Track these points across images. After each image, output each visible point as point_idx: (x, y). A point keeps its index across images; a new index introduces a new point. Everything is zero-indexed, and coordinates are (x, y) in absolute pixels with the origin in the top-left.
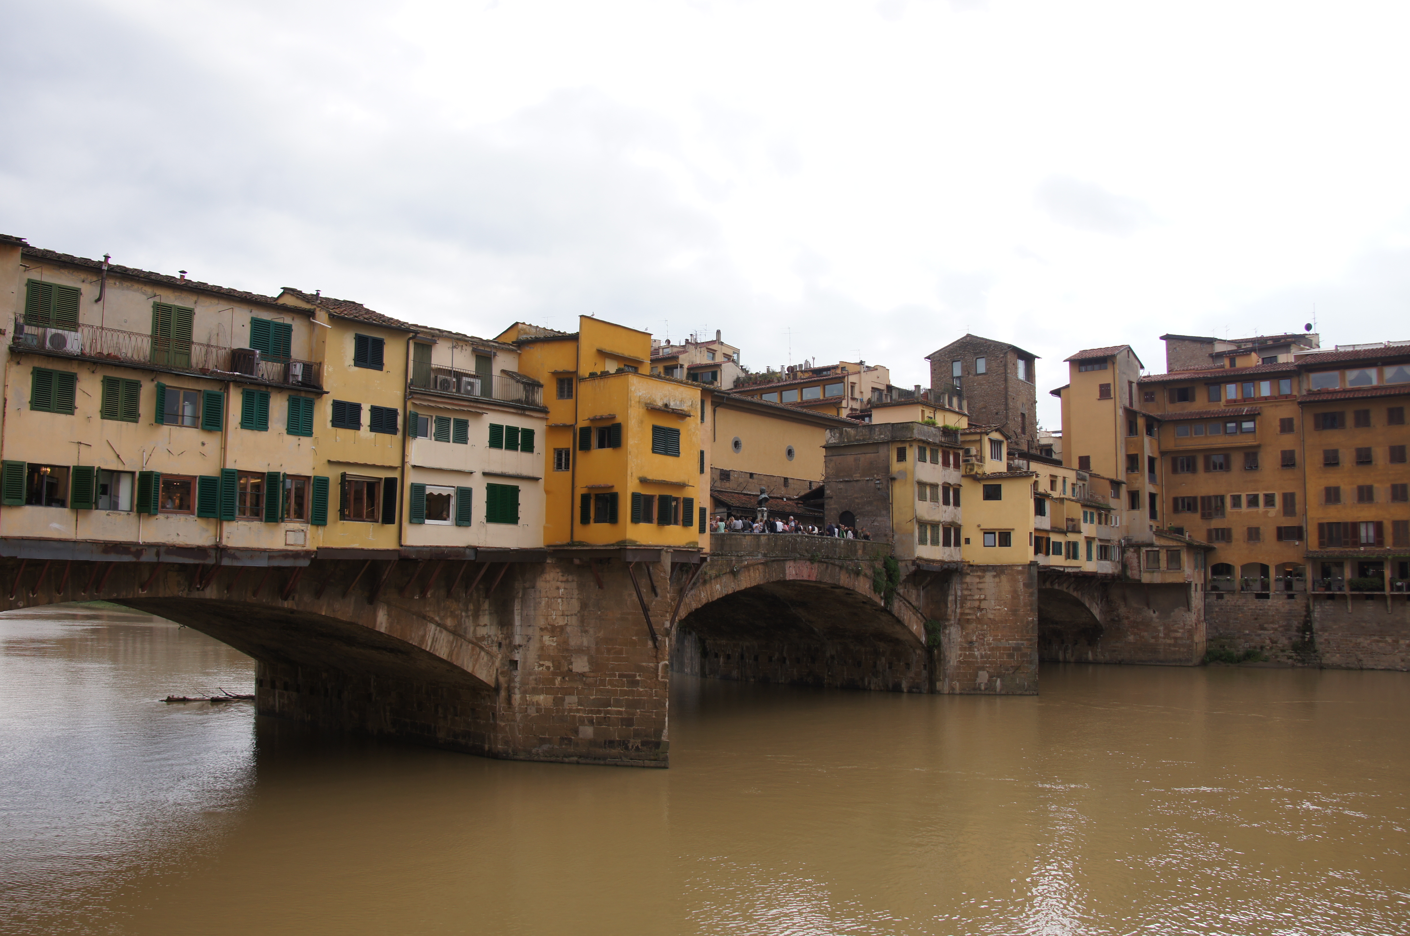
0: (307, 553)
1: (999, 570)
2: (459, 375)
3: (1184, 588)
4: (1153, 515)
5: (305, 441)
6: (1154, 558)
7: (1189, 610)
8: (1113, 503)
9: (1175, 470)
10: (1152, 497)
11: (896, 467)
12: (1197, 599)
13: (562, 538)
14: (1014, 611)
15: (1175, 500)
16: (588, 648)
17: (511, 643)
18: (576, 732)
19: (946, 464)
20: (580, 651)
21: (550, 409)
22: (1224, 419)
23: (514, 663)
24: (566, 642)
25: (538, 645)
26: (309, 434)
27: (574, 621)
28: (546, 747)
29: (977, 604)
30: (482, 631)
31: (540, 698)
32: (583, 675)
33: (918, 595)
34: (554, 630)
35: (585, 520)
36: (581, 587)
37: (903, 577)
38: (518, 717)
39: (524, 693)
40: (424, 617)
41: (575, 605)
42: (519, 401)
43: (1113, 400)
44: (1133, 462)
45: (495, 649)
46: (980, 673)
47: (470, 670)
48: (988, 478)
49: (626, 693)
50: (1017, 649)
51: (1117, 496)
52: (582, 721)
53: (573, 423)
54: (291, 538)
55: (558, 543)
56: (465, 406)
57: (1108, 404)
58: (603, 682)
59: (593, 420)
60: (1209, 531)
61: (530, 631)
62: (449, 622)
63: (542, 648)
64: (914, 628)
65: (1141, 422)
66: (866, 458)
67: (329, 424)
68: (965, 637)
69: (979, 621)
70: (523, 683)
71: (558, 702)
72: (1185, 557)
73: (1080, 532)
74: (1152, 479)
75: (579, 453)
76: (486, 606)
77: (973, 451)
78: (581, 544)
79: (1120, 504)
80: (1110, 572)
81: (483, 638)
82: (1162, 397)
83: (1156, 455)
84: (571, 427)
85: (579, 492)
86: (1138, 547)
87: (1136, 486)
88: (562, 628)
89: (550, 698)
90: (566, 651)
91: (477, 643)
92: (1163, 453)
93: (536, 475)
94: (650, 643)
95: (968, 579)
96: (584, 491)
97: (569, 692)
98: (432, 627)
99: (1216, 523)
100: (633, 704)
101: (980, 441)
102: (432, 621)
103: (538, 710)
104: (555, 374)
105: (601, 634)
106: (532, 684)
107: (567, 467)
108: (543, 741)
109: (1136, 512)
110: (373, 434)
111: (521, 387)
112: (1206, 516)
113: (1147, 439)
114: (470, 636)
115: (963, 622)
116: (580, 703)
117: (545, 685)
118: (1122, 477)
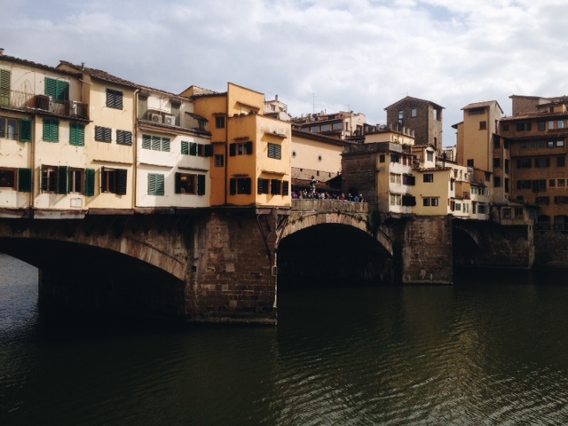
0: (83, 211)
1: (431, 218)
2: (163, 114)
3: (525, 227)
4: (507, 190)
5: (80, 148)
6: (507, 212)
7: (526, 239)
8: (486, 183)
9: (519, 167)
10: (507, 180)
11: (379, 165)
12: (530, 234)
13: (220, 202)
14: (440, 239)
15: (519, 182)
16: (234, 259)
17: (192, 257)
18: (228, 304)
19: (405, 163)
20: (230, 261)
21: (213, 133)
22: (546, 139)
23: (194, 268)
24: (222, 256)
25: (207, 258)
26: (83, 145)
27: (226, 245)
28: (211, 312)
29: (419, 235)
30: (177, 252)
31: (209, 286)
32: (232, 273)
33: (389, 231)
34: (215, 250)
35: (233, 193)
36: (230, 228)
37: (383, 222)
38: (197, 296)
39: (200, 283)
40: (147, 245)
41: (227, 236)
42: (196, 129)
43: (486, 131)
44: (497, 162)
45: (184, 261)
46: (422, 271)
47: (171, 272)
48: (426, 171)
49: (254, 282)
50: (441, 258)
51: (488, 180)
52: (231, 297)
53: (224, 141)
54: (74, 203)
55: (218, 204)
56: (168, 131)
57: (485, 132)
58: (242, 277)
59: (237, 139)
60: (537, 199)
61: (203, 251)
62: (160, 247)
63: (210, 260)
64: (388, 247)
65: (502, 141)
66: (363, 160)
67: (94, 140)
68: (413, 252)
69: (421, 244)
70: (200, 278)
71: (218, 288)
72: (525, 212)
73: (469, 199)
74: (507, 172)
75: (229, 157)
76: (179, 238)
77: (418, 157)
78: (231, 205)
79: (489, 184)
80: (484, 219)
81: (178, 255)
82: (512, 128)
83: (509, 158)
84: (225, 144)
85: (229, 177)
86: (499, 206)
87: (498, 174)
88: (220, 249)
89: (214, 286)
90: (222, 261)
91: (175, 258)
92: (512, 158)
93: (206, 169)
94: (267, 257)
95: (415, 223)
96: (232, 177)
97: (224, 283)
98: (151, 250)
99: (541, 194)
100: (257, 289)
101: (422, 151)
102: (151, 246)
103: (208, 292)
104: (215, 114)
105: (241, 252)
106: (204, 279)
107: (222, 165)
108: (210, 309)
109: (498, 189)
110: (118, 145)
111: (196, 121)
112: (536, 190)
113: (505, 150)
114: (171, 254)
115: (412, 245)
116: (229, 288)
117: (211, 279)
118: (491, 170)
